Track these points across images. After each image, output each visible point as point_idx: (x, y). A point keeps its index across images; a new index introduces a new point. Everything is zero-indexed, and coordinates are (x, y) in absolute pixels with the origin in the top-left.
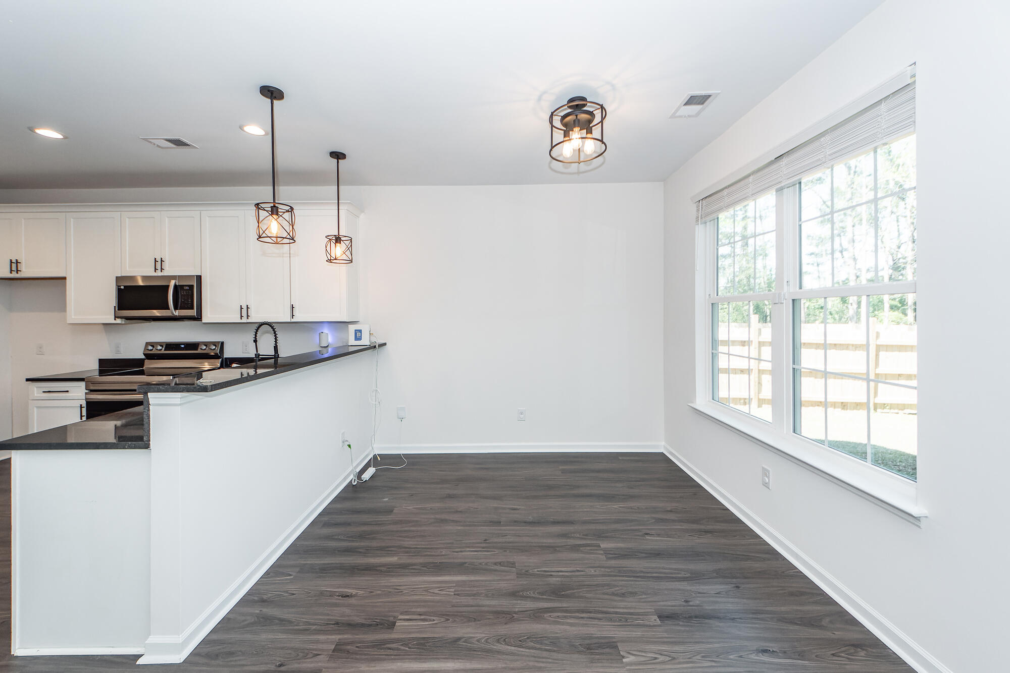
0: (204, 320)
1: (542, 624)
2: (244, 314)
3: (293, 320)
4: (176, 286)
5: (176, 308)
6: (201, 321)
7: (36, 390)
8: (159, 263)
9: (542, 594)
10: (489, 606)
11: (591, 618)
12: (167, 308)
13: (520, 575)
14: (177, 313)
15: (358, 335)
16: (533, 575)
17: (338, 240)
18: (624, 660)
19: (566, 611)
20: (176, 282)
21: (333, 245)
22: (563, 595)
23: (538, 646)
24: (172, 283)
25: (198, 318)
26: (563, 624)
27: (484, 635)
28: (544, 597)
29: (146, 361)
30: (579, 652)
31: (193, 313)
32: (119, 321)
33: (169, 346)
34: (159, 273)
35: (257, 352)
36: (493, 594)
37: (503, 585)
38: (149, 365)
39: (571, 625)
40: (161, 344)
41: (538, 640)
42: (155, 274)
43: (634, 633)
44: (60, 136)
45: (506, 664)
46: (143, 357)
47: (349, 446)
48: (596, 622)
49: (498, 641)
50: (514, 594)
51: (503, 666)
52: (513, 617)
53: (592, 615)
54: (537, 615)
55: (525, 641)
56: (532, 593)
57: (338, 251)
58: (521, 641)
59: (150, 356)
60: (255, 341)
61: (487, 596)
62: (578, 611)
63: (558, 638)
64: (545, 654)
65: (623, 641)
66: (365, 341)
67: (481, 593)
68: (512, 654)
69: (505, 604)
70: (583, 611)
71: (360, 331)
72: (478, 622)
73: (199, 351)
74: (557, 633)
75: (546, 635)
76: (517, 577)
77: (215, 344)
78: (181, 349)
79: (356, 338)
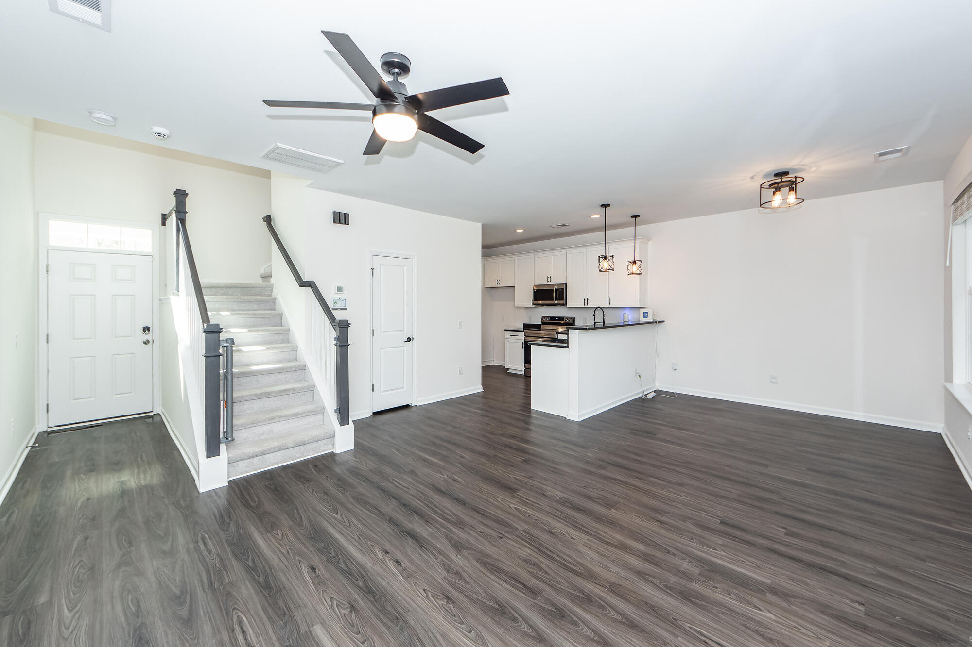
0: (567, 306)
2: (586, 303)
3: (609, 306)
4: (556, 289)
5: (556, 300)
7: (508, 334)
8: (549, 279)
12: (553, 300)
14: (556, 302)
15: (646, 315)
17: (634, 262)
21: (631, 265)
24: (555, 287)
25: (565, 305)
29: (542, 325)
31: (562, 302)
32: (533, 306)
33: (552, 318)
35: (595, 321)
38: (543, 327)
40: (548, 317)
42: (548, 284)
44: (523, 231)
46: (541, 323)
47: (640, 376)
57: (634, 268)
59: (544, 323)
60: (594, 316)
66: (650, 319)
71: (647, 313)
73: (564, 322)
77: (571, 318)
78: (556, 320)
79: (645, 317)
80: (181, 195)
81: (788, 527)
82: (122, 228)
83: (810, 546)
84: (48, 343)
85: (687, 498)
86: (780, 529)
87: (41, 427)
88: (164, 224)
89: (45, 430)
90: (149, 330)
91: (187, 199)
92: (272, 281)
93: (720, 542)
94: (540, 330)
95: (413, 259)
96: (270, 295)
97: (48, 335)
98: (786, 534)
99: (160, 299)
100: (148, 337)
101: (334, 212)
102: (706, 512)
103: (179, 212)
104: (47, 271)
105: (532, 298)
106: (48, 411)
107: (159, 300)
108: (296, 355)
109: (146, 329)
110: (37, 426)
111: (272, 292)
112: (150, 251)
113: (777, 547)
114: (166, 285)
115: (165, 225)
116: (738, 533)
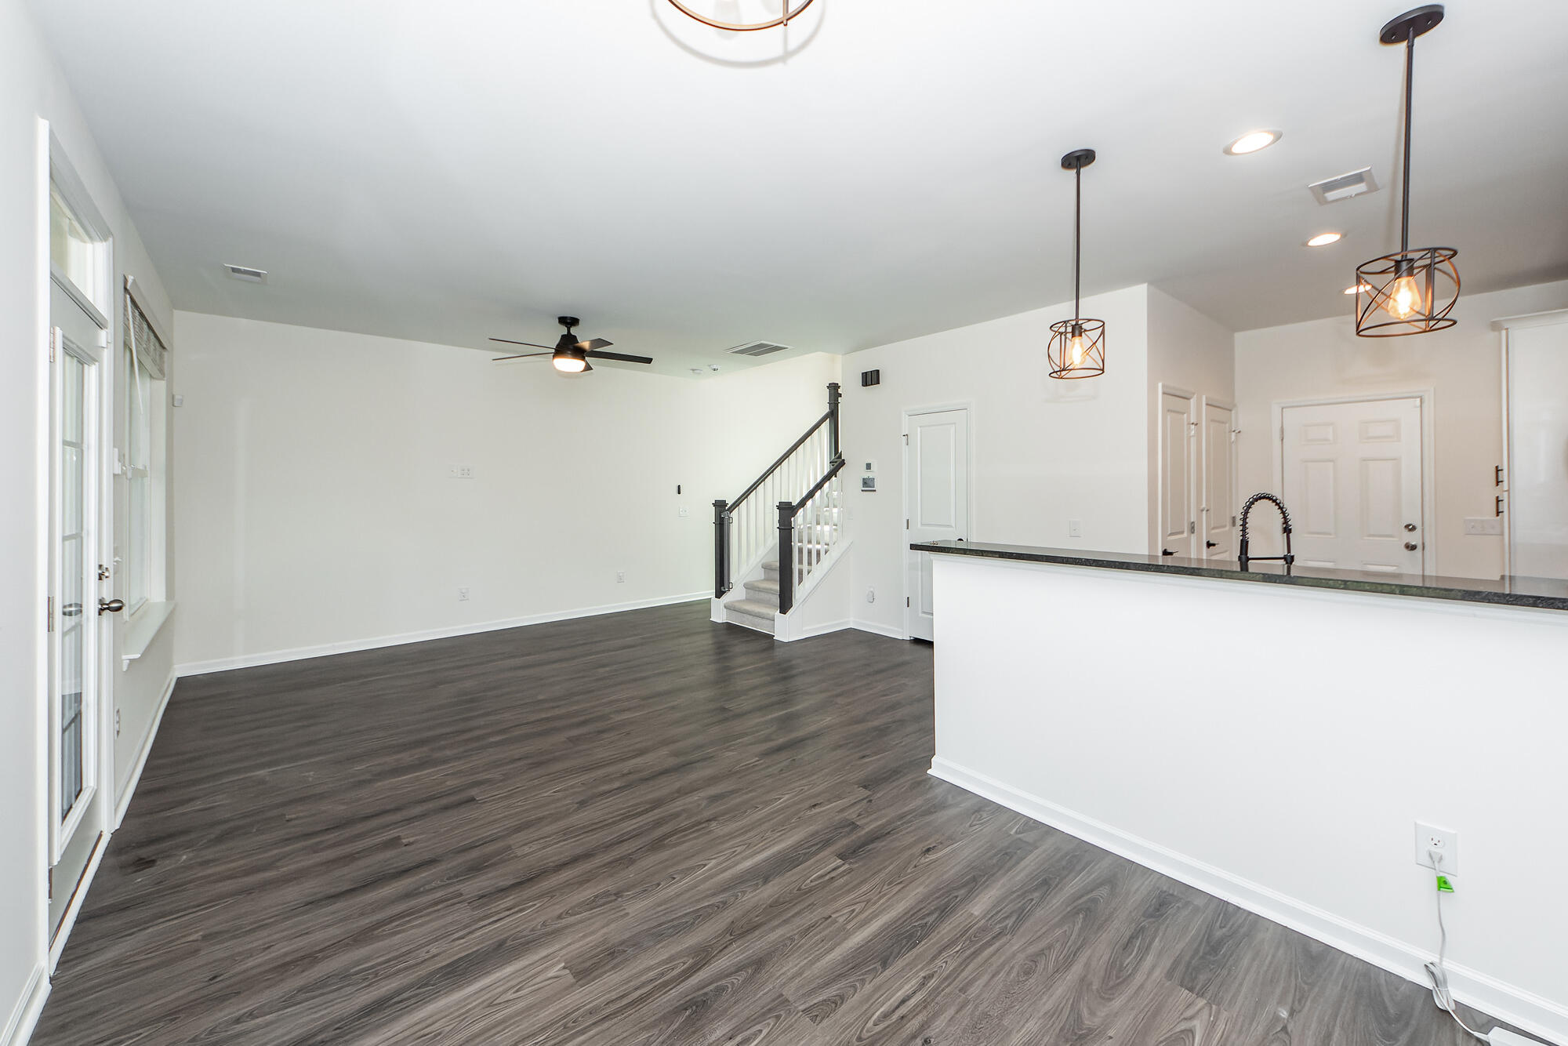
1: (687, 948)
9: (721, 990)
10: (774, 929)
11: (623, 996)
13: (781, 1001)
16: (762, 1016)
18: (563, 964)
19: (665, 984)
22: (686, 1009)
23: (675, 923)
26: (659, 964)
27: (743, 899)
28: (711, 987)
30: (622, 943)
36: (785, 945)
37: (790, 966)
39: (650, 969)
41: (681, 927)
43: (551, 1010)
45: (698, 890)
48: (613, 995)
49: (724, 903)
50: (758, 964)
51: (699, 888)
52: (731, 935)
53: (625, 1001)
54: (703, 956)
55: (695, 919)
56: (735, 981)
58: (700, 916)
61: (791, 939)
62: (649, 995)
63: (659, 942)
64: (663, 919)
65: (569, 988)
67: (802, 937)
68: (698, 901)
69: (756, 945)
70: (641, 999)
72: (764, 906)
74: (662, 947)
75: (675, 937)
76: (782, 995)
81: (404, 848)
83: (360, 845)
85: (546, 795)
86: (411, 840)
93: (448, 783)
98: (399, 838)
102: (501, 798)
113: (398, 817)
116: (444, 801)
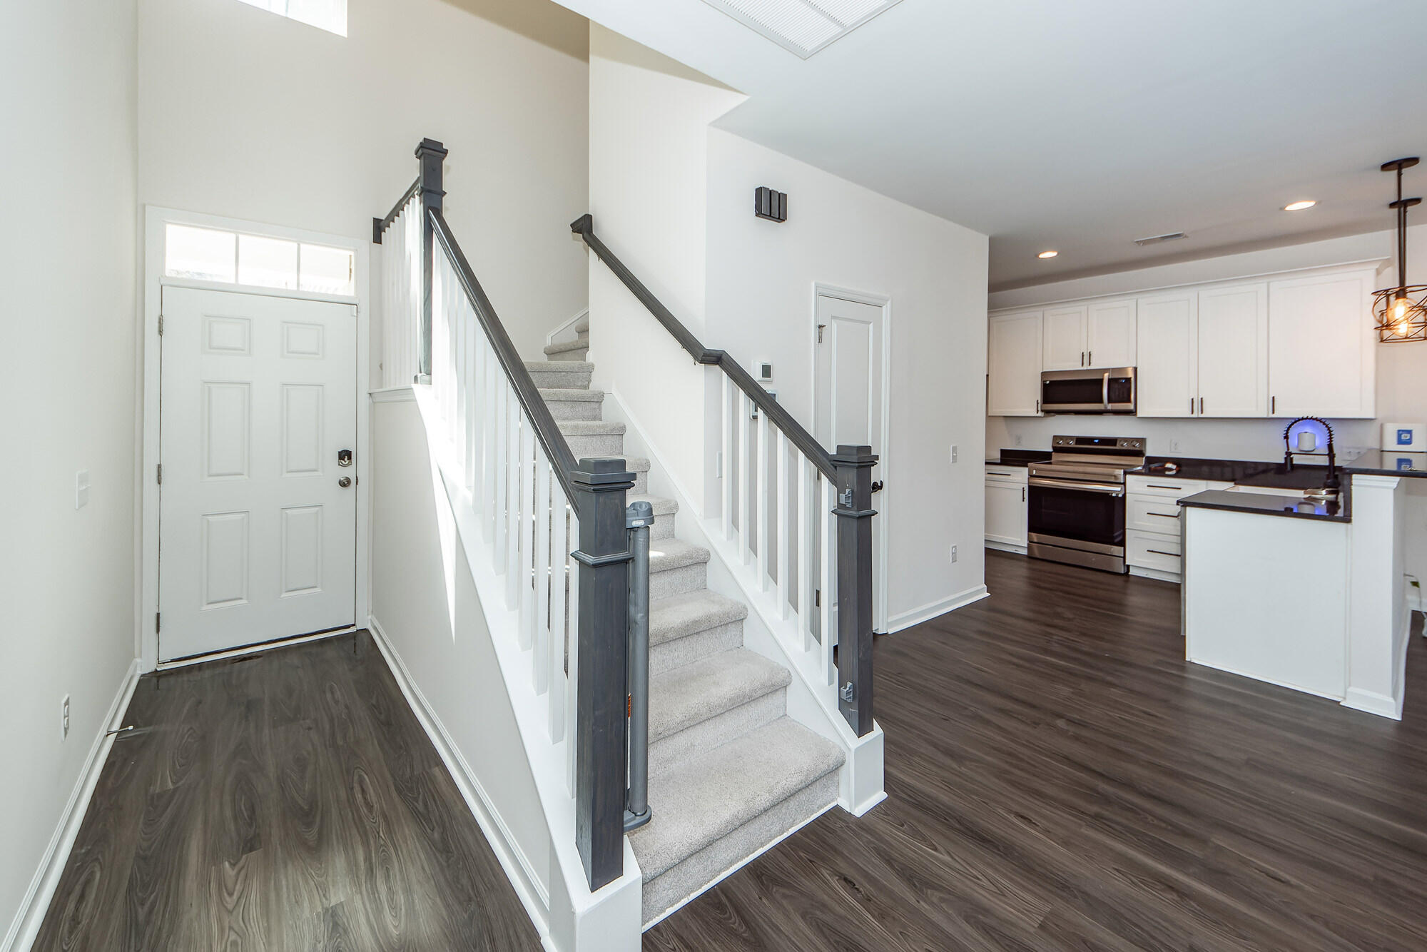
0: (1139, 415)
2: (1196, 409)
3: (1272, 416)
4: (1110, 380)
5: (1109, 401)
6: (1136, 415)
8: (1087, 357)
12: (1101, 401)
14: (1110, 407)
20: (1109, 376)
24: (1106, 375)
25: (1134, 412)
29: (1053, 453)
31: (1130, 406)
32: (1039, 414)
33: (1080, 440)
34: (1086, 367)
35: (1288, 449)
38: (1055, 457)
40: (1071, 438)
42: (1081, 368)
46: (1051, 450)
59: (1057, 450)
73: (1118, 447)
77: (1138, 440)
78: (1096, 444)
79: (1400, 442)
80: (431, 154)
82: (302, 246)
84: (159, 483)
87: (145, 664)
88: (377, 239)
89: (152, 669)
90: (350, 458)
91: (446, 162)
92: (590, 356)
94: (1050, 463)
95: (884, 307)
96: (587, 387)
97: (159, 466)
99: (370, 394)
100: (349, 472)
101: (759, 191)
103: (429, 191)
104: (160, 332)
105: (1039, 397)
106: (158, 630)
107: (368, 395)
108: (673, 524)
109: (345, 455)
110: (138, 660)
111: (589, 381)
112: (352, 293)
114: (381, 366)
115: (381, 243)
